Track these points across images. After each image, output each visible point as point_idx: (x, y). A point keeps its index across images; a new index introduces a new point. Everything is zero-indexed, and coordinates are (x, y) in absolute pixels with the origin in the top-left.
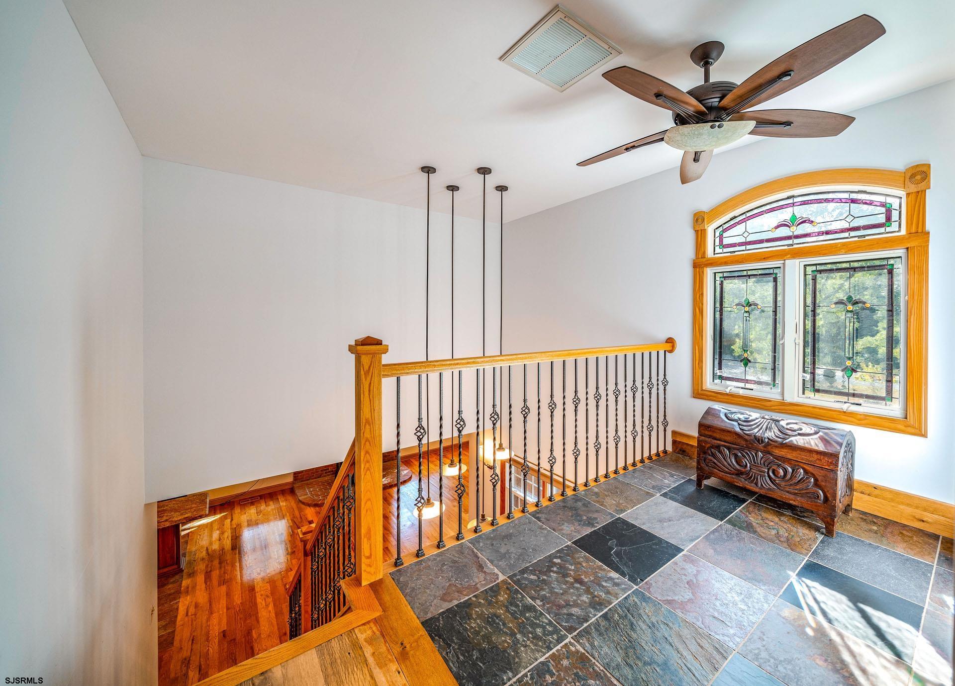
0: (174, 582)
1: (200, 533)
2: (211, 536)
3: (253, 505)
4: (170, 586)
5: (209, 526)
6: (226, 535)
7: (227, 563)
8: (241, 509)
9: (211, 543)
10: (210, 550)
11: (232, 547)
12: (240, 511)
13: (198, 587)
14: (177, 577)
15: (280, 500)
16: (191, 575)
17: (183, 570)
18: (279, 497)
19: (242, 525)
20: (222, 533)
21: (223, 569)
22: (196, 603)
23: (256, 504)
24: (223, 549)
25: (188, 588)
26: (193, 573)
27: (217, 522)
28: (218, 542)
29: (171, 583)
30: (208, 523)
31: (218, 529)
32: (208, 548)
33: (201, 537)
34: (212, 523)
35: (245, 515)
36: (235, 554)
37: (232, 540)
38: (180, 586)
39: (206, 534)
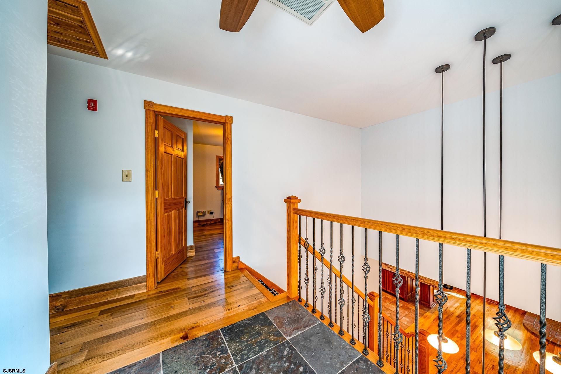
0: (425, 310)
1: (451, 299)
2: (454, 304)
3: (490, 305)
4: (422, 310)
5: (458, 299)
6: (461, 308)
7: (449, 320)
8: (481, 302)
9: (451, 307)
10: (448, 309)
11: (458, 315)
12: (479, 302)
13: (430, 319)
14: (427, 309)
15: (509, 313)
16: (432, 313)
17: (431, 309)
18: (510, 311)
19: (473, 310)
20: (460, 306)
21: (445, 321)
22: (423, 324)
23: (491, 305)
24: (454, 313)
25: (426, 316)
26: (433, 313)
27: (462, 300)
28: (455, 308)
29: (424, 310)
30: (458, 298)
31: (460, 303)
32: (448, 308)
33: (450, 301)
34: (460, 299)
35: (480, 306)
36: (456, 320)
37: (461, 312)
38: (425, 313)
39: (453, 301)
